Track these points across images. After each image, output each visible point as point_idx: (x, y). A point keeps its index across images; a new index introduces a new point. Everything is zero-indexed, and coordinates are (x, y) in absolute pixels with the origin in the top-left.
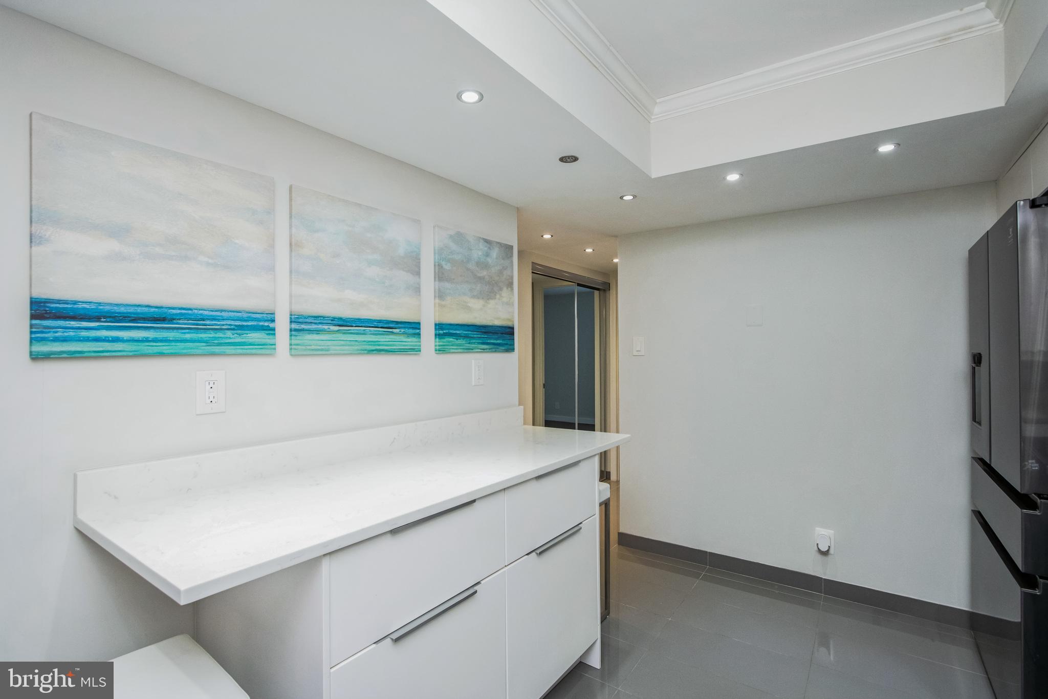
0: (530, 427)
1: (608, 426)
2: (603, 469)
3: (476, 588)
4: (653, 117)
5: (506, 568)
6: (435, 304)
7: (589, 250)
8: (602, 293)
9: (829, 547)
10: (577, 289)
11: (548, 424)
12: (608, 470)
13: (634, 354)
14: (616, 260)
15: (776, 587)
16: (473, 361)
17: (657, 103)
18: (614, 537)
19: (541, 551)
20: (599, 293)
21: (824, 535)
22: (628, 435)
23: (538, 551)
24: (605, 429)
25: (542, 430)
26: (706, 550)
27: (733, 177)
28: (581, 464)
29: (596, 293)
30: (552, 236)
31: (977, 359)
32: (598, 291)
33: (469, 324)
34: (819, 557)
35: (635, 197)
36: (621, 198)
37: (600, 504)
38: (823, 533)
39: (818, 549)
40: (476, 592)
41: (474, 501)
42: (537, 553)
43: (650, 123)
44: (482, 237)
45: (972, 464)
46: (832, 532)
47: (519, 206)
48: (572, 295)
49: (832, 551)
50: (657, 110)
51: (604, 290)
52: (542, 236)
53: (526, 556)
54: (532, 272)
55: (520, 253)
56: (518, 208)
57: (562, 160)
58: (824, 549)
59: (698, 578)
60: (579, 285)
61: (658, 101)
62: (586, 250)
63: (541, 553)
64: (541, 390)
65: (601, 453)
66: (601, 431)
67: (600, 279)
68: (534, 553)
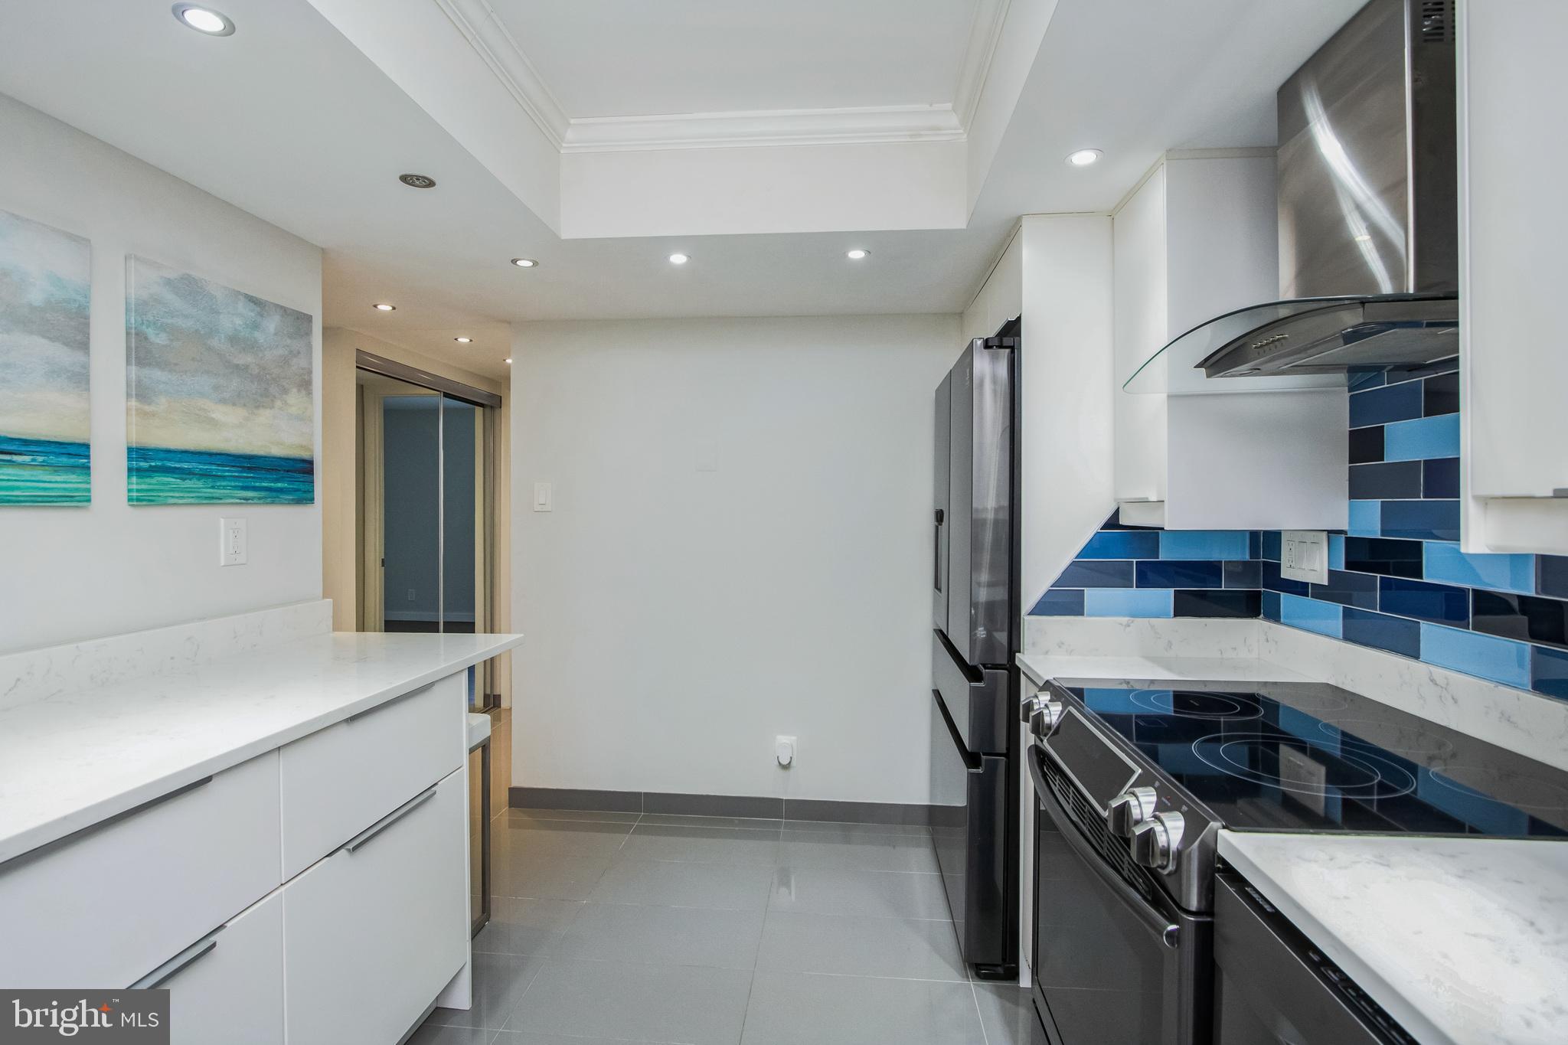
0: (351, 636)
1: (496, 623)
2: (488, 692)
3: (213, 939)
4: (564, 145)
5: (283, 889)
6: (128, 410)
7: (464, 340)
8: (488, 410)
9: (791, 758)
10: (443, 402)
11: (391, 626)
12: (497, 692)
13: (536, 510)
14: (509, 361)
15: (736, 822)
16: (222, 520)
17: (570, 124)
18: (500, 797)
19: (357, 845)
20: (484, 411)
21: (785, 743)
22: (522, 635)
23: (351, 846)
24: (491, 628)
25: (378, 638)
26: (640, 791)
27: (678, 259)
28: (436, 688)
29: (479, 411)
30: (394, 308)
31: (939, 516)
32: (482, 409)
33: (215, 451)
34: (780, 772)
35: (535, 264)
36: (514, 261)
37: (470, 750)
38: (785, 741)
39: (779, 763)
40: (214, 945)
41: (209, 779)
42: (349, 850)
43: (559, 152)
44: (242, 291)
45: (934, 638)
46: (794, 738)
47: (323, 247)
48: (435, 411)
49: (794, 763)
50: (570, 135)
51: (492, 407)
52: (375, 306)
53: (327, 858)
54: (357, 367)
55: (327, 330)
56: (323, 249)
57: (405, 179)
58: (785, 762)
59: (628, 832)
60: (446, 395)
61: (572, 121)
62: (459, 340)
63: (355, 848)
64: (378, 569)
65: (485, 661)
66: (485, 632)
67: (484, 388)
68: (343, 851)
